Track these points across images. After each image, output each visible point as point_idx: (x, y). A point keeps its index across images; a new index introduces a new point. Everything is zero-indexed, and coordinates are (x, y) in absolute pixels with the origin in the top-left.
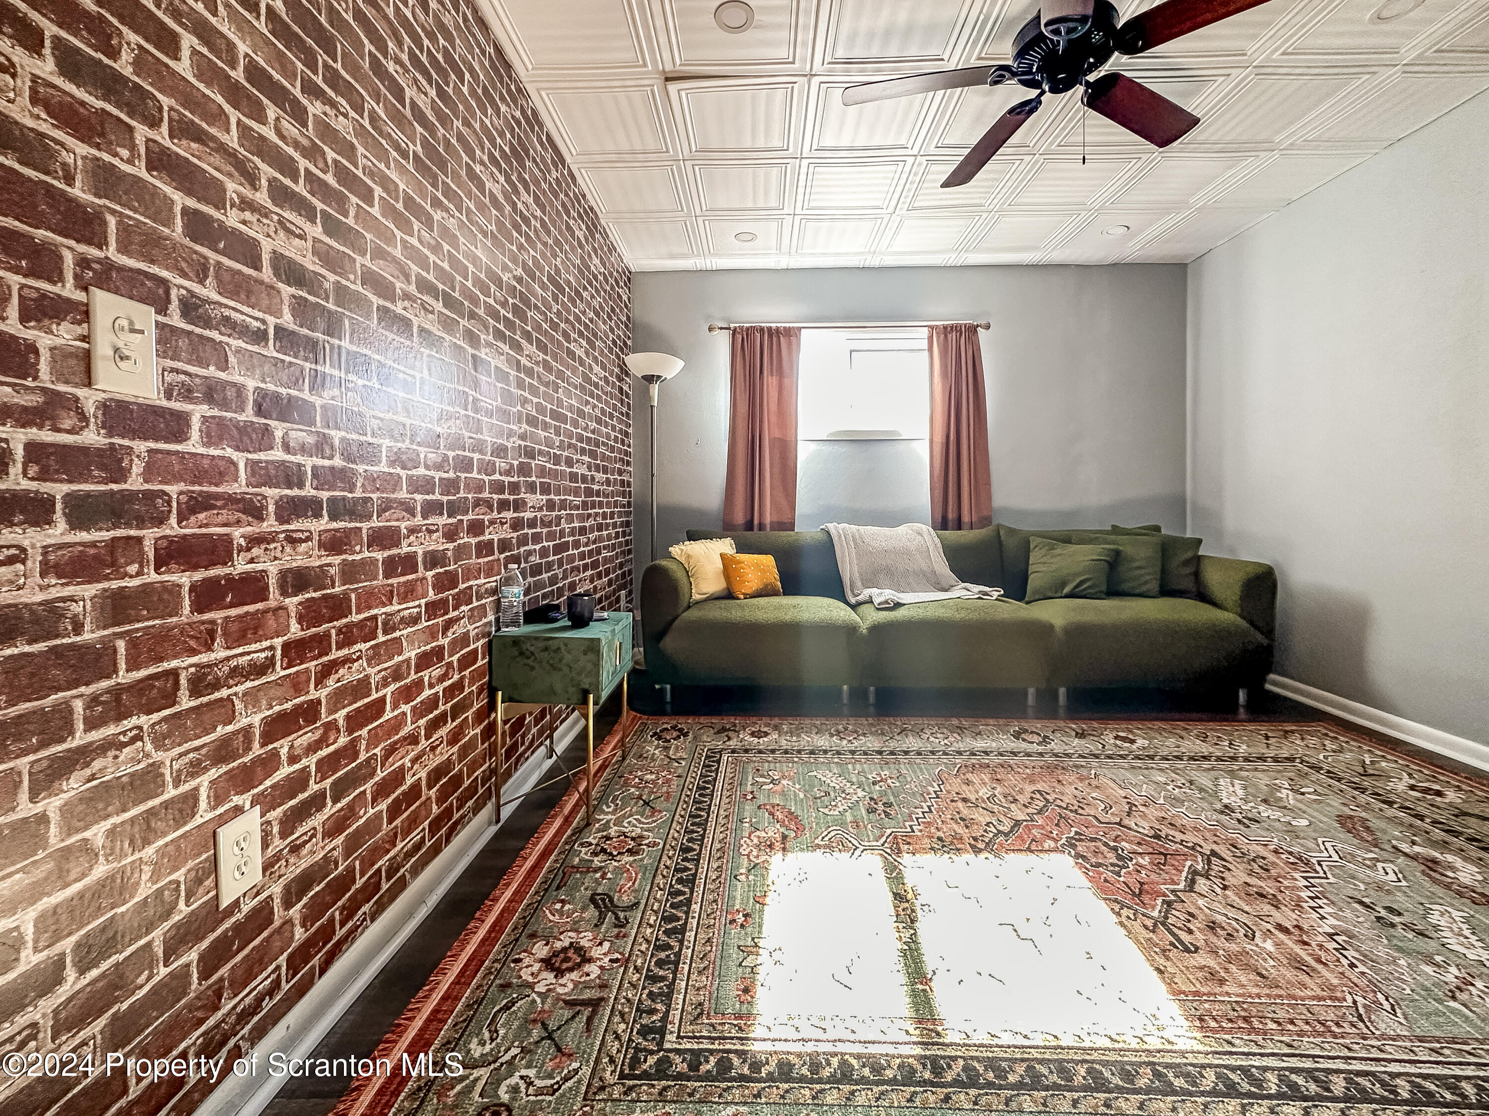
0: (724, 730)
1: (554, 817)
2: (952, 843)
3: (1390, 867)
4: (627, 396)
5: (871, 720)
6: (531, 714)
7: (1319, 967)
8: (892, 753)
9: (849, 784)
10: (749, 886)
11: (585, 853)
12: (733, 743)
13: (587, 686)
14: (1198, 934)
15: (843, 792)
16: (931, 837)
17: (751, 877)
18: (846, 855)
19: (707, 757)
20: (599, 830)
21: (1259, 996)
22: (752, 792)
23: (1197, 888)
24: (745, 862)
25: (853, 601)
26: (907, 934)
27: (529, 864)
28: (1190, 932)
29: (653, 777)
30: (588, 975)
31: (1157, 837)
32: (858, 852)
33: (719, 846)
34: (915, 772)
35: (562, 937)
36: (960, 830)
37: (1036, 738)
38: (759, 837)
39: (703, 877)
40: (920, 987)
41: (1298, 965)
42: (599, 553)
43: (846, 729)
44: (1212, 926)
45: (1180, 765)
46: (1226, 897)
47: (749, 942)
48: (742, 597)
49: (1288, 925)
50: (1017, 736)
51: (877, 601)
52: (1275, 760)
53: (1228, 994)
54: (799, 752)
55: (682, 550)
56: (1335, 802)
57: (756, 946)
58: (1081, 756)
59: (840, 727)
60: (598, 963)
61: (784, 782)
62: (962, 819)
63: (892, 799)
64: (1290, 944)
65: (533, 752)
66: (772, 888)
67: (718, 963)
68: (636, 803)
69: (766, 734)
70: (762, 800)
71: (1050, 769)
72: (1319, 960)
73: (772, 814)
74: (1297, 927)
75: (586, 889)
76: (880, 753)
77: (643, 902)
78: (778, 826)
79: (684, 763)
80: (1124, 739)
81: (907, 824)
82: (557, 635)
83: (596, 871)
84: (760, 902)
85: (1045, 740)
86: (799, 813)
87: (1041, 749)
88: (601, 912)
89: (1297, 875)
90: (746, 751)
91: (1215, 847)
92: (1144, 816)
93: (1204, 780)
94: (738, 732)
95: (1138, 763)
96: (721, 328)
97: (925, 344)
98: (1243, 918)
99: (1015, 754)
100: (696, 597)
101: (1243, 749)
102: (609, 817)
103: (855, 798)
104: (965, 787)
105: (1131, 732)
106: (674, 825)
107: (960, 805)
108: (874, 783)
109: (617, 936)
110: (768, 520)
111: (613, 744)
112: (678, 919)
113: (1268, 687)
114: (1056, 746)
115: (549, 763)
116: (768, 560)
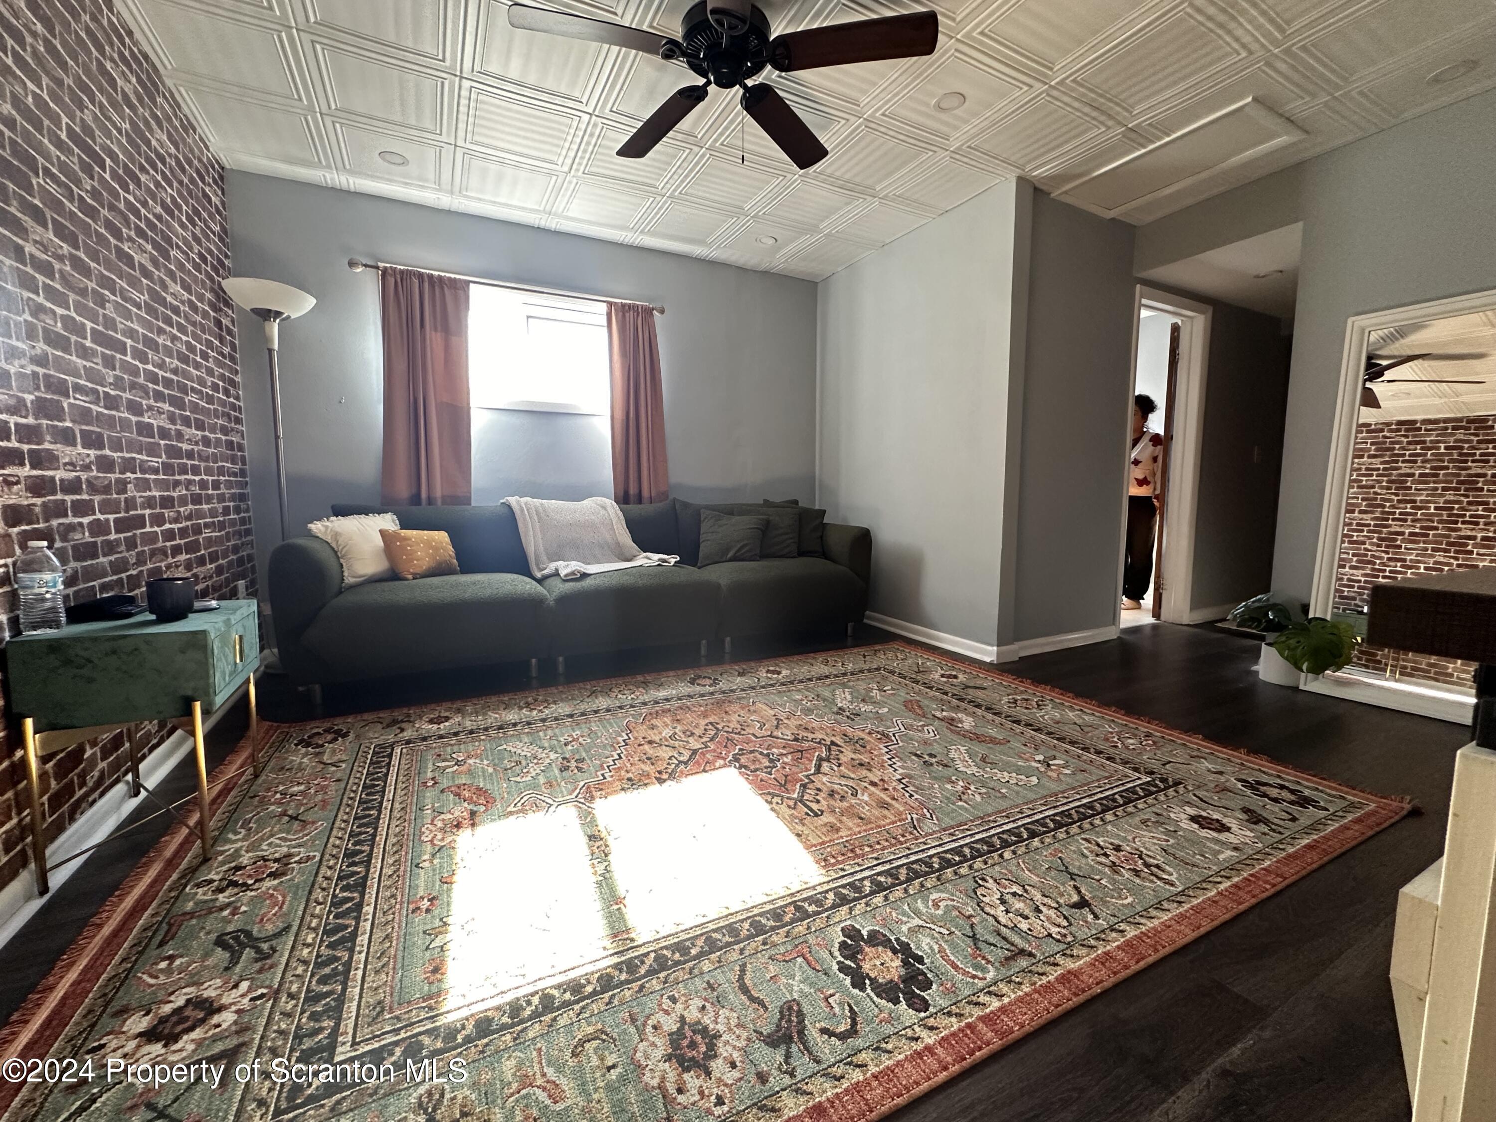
0: (394, 722)
1: (150, 862)
2: (640, 780)
3: (930, 728)
4: (230, 332)
5: (561, 688)
6: (94, 744)
7: (893, 802)
8: (583, 714)
9: (540, 750)
10: (434, 870)
11: (202, 894)
12: (407, 734)
13: (189, 693)
14: (823, 802)
15: (535, 758)
16: (620, 780)
17: (436, 861)
18: (540, 814)
19: (374, 753)
20: (223, 863)
21: (860, 832)
22: (433, 779)
23: (822, 770)
24: (428, 848)
25: (539, 575)
26: (600, 869)
27: (106, 931)
28: (818, 802)
29: (302, 788)
30: (219, 1026)
31: (796, 740)
32: (552, 808)
33: (395, 840)
34: (604, 727)
35: (172, 998)
36: (647, 768)
37: (708, 682)
38: (443, 820)
39: (377, 875)
40: (616, 907)
41: (884, 805)
42: (197, 530)
43: (536, 700)
44: (832, 794)
45: (811, 684)
46: (840, 771)
47: (437, 923)
48: (410, 577)
49: (876, 780)
50: (692, 682)
51: (563, 573)
52: (869, 671)
53: (842, 837)
54: (486, 729)
55: (327, 527)
56: (902, 693)
57: (445, 924)
58: (743, 690)
59: (530, 699)
60: (234, 1008)
61: (471, 761)
62: (648, 759)
63: (584, 755)
64: (877, 792)
65: (102, 795)
66: (461, 864)
67: (399, 957)
68: (279, 821)
69: (447, 719)
70: (445, 783)
71: (719, 703)
72: (894, 799)
73: (457, 795)
74: (882, 780)
75: (208, 933)
76: (571, 716)
77: (296, 924)
78: (466, 804)
79: (344, 765)
80: (773, 672)
81: (599, 773)
82: (132, 632)
83: (222, 909)
84: (447, 882)
85: (715, 682)
86: (488, 786)
87: (712, 689)
88: (233, 953)
89: (881, 746)
90: (424, 739)
91: (833, 739)
92: (787, 727)
93: (827, 693)
94: (413, 722)
95: (784, 688)
96: (366, 266)
97: (604, 320)
98: (851, 783)
99: (691, 697)
100: (349, 580)
101: (850, 667)
102: (239, 844)
103: (548, 761)
104: (650, 732)
105: (777, 665)
106: (334, 832)
107: (646, 747)
108: (566, 745)
109: (260, 971)
110: (438, 493)
111: (239, 762)
112: (346, 927)
113: (865, 621)
114: (723, 685)
115: (134, 802)
116: (442, 537)
